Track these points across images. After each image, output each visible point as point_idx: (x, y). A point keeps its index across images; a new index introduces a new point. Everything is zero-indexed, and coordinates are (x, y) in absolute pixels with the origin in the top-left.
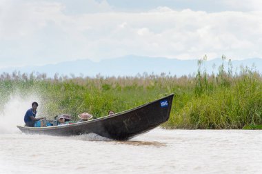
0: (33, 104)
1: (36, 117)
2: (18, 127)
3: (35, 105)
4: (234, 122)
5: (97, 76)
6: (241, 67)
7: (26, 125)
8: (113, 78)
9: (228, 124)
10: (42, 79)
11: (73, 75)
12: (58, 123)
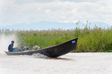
0: (12, 42)
1: (13, 48)
2: (5, 52)
3: (13, 42)
4: (93, 50)
5: (31, 30)
6: (95, 25)
7: (9, 51)
8: (38, 31)
9: (90, 50)
10: (7, 31)
11: (20, 30)
12: (24, 50)
